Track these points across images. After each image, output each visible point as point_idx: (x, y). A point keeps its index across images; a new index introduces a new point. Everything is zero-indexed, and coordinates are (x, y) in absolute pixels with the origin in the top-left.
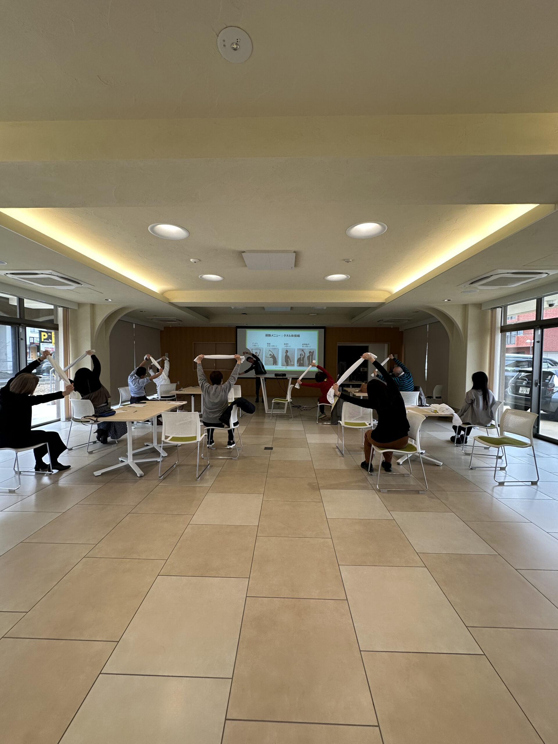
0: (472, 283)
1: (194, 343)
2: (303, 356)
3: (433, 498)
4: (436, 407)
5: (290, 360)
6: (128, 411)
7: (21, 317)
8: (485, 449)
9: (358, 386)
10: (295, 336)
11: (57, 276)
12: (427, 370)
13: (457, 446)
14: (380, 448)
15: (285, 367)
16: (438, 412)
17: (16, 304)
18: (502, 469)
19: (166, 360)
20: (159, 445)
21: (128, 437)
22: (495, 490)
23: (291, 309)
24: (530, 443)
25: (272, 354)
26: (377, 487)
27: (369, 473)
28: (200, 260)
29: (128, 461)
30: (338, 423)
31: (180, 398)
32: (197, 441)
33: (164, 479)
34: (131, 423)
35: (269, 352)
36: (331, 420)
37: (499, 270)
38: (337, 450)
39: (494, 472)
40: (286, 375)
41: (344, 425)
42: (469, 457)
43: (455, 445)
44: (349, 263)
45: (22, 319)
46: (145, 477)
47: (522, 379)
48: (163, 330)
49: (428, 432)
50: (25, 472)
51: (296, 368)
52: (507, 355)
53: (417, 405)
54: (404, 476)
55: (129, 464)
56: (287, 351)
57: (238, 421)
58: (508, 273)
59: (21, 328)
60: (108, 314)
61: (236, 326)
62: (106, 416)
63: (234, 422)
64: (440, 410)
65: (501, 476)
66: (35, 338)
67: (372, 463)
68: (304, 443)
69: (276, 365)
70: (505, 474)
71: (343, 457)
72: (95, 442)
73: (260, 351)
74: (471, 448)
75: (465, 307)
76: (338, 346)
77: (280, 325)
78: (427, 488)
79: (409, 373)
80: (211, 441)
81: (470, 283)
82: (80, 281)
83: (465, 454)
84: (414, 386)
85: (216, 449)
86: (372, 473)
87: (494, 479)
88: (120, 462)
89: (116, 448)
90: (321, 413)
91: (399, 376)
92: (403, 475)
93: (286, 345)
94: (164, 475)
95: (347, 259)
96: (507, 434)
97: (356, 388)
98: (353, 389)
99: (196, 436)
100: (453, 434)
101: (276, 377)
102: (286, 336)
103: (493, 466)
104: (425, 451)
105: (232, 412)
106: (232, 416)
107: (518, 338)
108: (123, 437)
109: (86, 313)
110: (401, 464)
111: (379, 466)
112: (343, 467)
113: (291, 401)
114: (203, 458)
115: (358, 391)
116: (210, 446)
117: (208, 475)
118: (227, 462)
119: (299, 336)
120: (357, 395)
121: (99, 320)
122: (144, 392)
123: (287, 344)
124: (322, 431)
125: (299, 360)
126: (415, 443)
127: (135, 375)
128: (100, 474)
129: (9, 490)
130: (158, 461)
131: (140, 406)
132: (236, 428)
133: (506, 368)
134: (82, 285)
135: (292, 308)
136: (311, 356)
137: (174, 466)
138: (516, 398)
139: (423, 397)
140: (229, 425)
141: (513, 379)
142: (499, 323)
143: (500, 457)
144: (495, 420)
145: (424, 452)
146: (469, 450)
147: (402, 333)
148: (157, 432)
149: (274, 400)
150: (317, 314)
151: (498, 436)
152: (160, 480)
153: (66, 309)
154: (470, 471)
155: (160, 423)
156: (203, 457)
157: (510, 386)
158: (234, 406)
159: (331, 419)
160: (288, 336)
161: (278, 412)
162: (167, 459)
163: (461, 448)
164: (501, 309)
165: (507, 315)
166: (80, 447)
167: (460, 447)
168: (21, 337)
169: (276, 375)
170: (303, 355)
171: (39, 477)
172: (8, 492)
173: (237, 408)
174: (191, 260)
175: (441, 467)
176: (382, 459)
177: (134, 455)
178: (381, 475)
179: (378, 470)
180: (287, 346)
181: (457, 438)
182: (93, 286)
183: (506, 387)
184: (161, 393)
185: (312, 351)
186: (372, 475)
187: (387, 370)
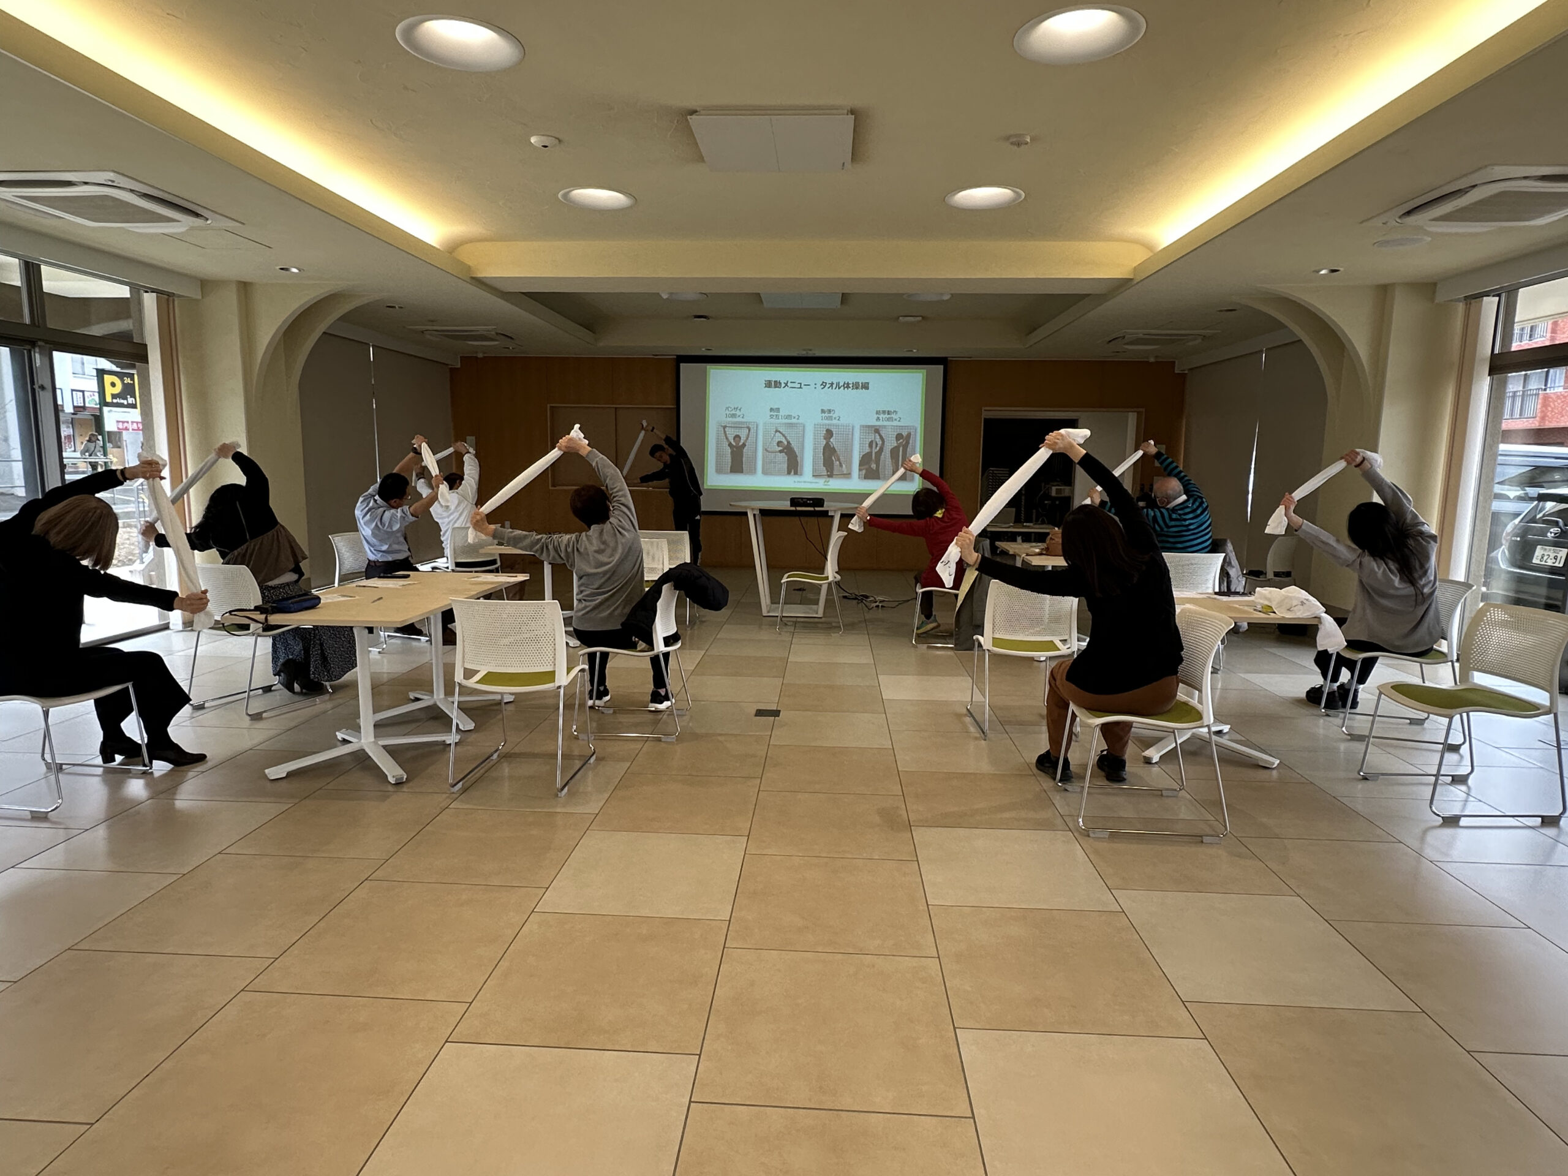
0: (1409, 213)
1: (551, 407)
2: (876, 446)
3: (1240, 856)
4: (1269, 596)
5: (839, 460)
6: (357, 597)
7: (36, 321)
8: (1410, 723)
9: (1041, 538)
10: (856, 386)
11: (132, 191)
12: (1252, 493)
13: (1328, 715)
14: (1094, 712)
15: (823, 480)
16: (1274, 613)
17: (18, 283)
18: (1459, 780)
19: (468, 452)
20: (450, 699)
21: (361, 675)
22: (1430, 838)
23: (842, 303)
24: (1548, 703)
25: (784, 440)
26: (1078, 823)
27: (1060, 784)
28: (560, 141)
29: (362, 741)
30: (974, 640)
31: (508, 564)
32: (557, 684)
33: (465, 790)
34: (367, 631)
35: (774, 435)
36: (954, 637)
37: (1497, 168)
38: (968, 720)
39: (1432, 787)
40: (825, 503)
41: (991, 648)
42: (1360, 747)
43: (1323, 710)
44: (1023, 147)
45: (39, 327)
46: (411, 784)
47: (1545, 522)
48: (459, 366)
49: (1242, 675)
50: (74, 765)
51: (855, 484)
52: (1503, 447)
53: (1214, 589)
54: (1162, 795)
55: (364, 750)
56: (829, 434)
57: (677, 632)
58: (1525, 178)
59: (37, 356)
60: (293, 313)
61: (677, 356)
62: (293, 609)
63: (666, 635)
64: (1280, 604)
65: (1452, 800)
66: (86, 393)
67: (1069, 756)
68: (874, 702)
69: (796, 473)
70: (1465, 795)
71: (985, 740)
72: (268, 688)
73: (749, 431)
74: (1367, 721)
75: (1384, 292)
76: (985, 419)
77: (811, 354)
78: (1226, 829)
79: (1201, 498)
80: (602, 688)
81: (1404, 214)
82: (200, 208)
83: (1349, 737)
84: (1213, 540)
85: (615, 712)
86: (1068, 787)
87: (1431, 807)
88: (339, 743)
89: (329, 705)
90: (923, 616)
91: (1168, 506)
92: (1159, 793)
93: (826, 415)
94: (464, 781)
95: (1016, 136)
96: (1481, 679)
97: (1034, 544)
98: (1026, 545)
99: (554, 672)
100: (1315, 679)
101: (793, 509)
102: (828, 386)
103: (1429, 773)
104: (1229, 726)
105: (659, 604)
106: (661, 613)
107: (1546, 398)
108: (347, 677)
109: (226, 307)
110: (1154, 762)
111: (1086, 765)
112: (985, 767)
113: (836, 580)
114: (577, 738)
115: (1037, 550)
116: (598, 702)
117: (589, 781)
118: (644, 749)
119: (865, 386)
120: (1033, 564)
121: (267, 332)
122: (406, 548)
123: (829, 411)
124: (926, 668)
125: (865, 460)
126: (1200, 702)
127: (377, 497)
128: (284, 775)
129: (31, 812)
130: (448, 742)
131: (391, 586)
132: (673, 651)
133: (1498, 489)
134: (207, 219)
135: (845, 297)
136: (901, 449)
137: (492, 755)
138: (1520, 580)
139: (1234, 572)
140: (650, 644)
141: (1517, 521)
142: (1485, 347)
143: (1455, 749)
144: (1448, 638)
145: (1226, 728)
146: (1360, 723)
147: (1183, 376)
148: (444, 664)
149: (786, 575)
150: (923, 318)
151: (1453, 684)
152: (453, 793)
153: (166, 299)
154: (1360, 786)
155: (449, 638)
156: (576, 733)
157: (1507, 544)
158: (665, 587)
159: (954, 633)
160: (834, 386)
161: (797, 611)
162: (474, 736)
163: (1338, 721)
164: (1497, 299)
165: (1516, 320)
166: (228, 700)
167: (1337, 716)
168: (40, 382)
169: (794, 502)
170: (877, 444)
171: (114, 780)
172: (30, 817)
173: (675, 593)
174: (533, 140)
175: (1275, 773)
176: (1097, 745)
177: (377, 726)
178: (1092, 791)
179: (1084, 778)
180: (830, 418)
181: (1328, 694)
182: (240, 225)
183: (1493, 545)
184: (455, 553)
185: (905, 434)
186: (1066, 790)
187: (1130, 491)
